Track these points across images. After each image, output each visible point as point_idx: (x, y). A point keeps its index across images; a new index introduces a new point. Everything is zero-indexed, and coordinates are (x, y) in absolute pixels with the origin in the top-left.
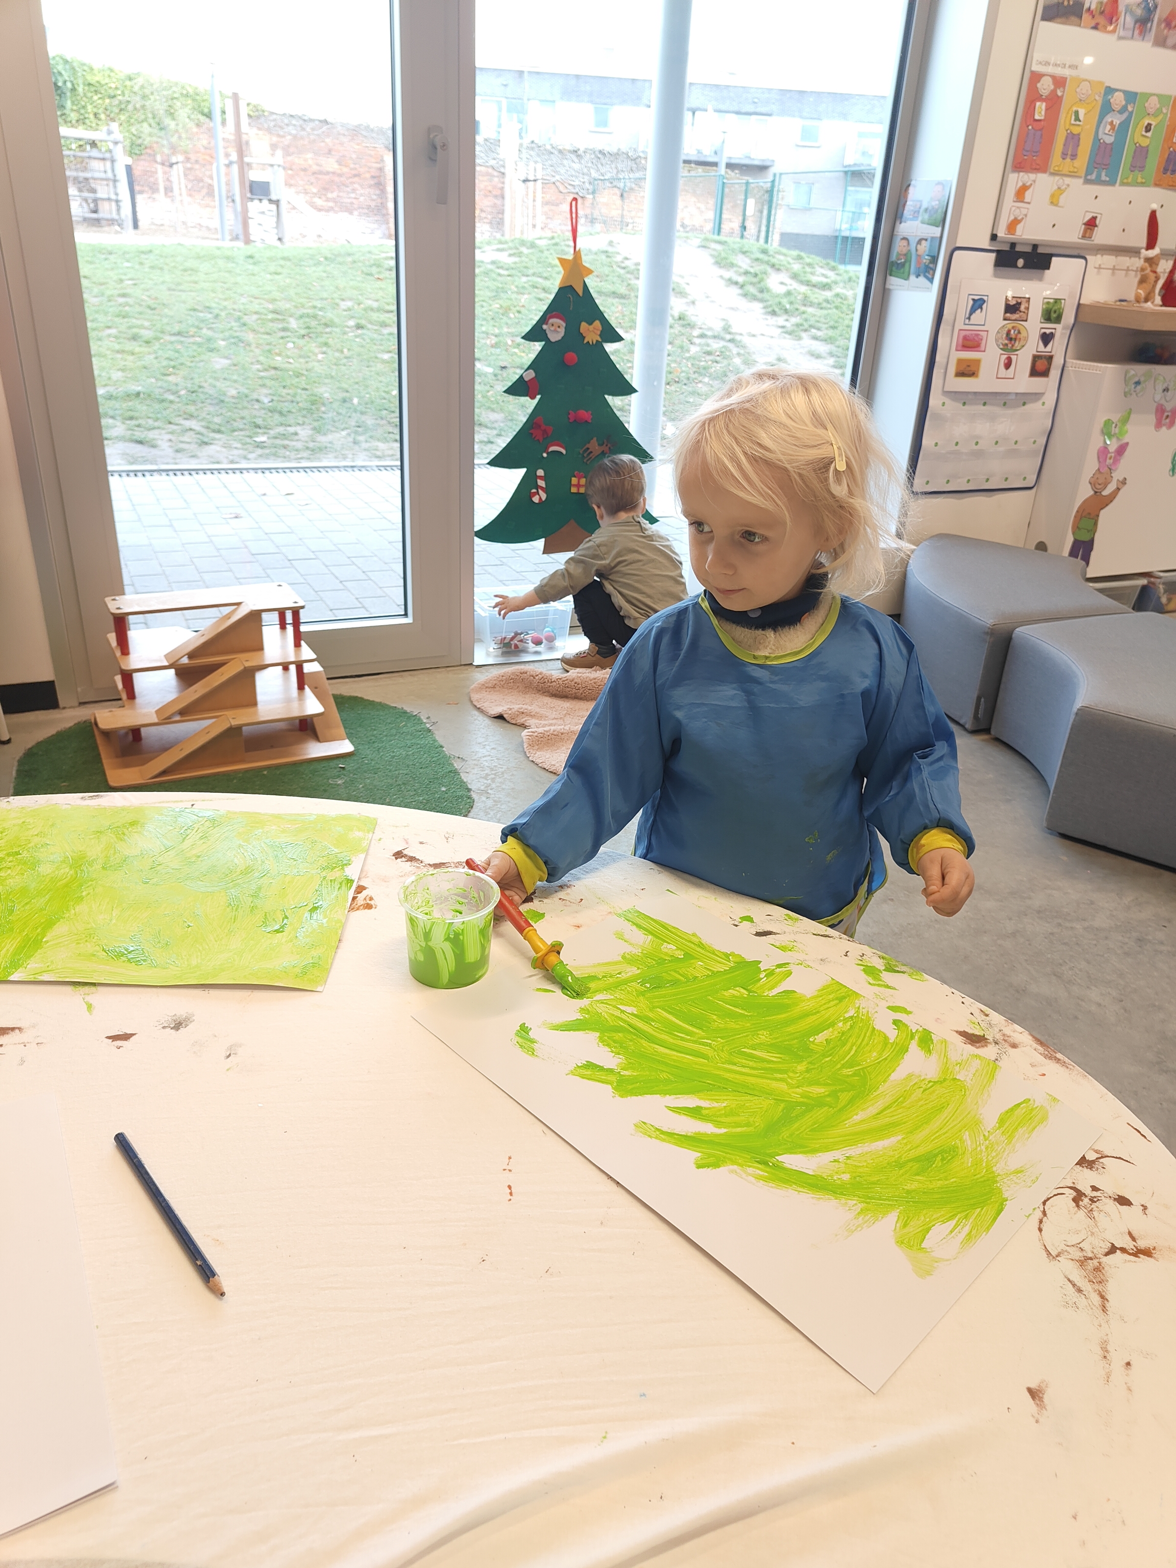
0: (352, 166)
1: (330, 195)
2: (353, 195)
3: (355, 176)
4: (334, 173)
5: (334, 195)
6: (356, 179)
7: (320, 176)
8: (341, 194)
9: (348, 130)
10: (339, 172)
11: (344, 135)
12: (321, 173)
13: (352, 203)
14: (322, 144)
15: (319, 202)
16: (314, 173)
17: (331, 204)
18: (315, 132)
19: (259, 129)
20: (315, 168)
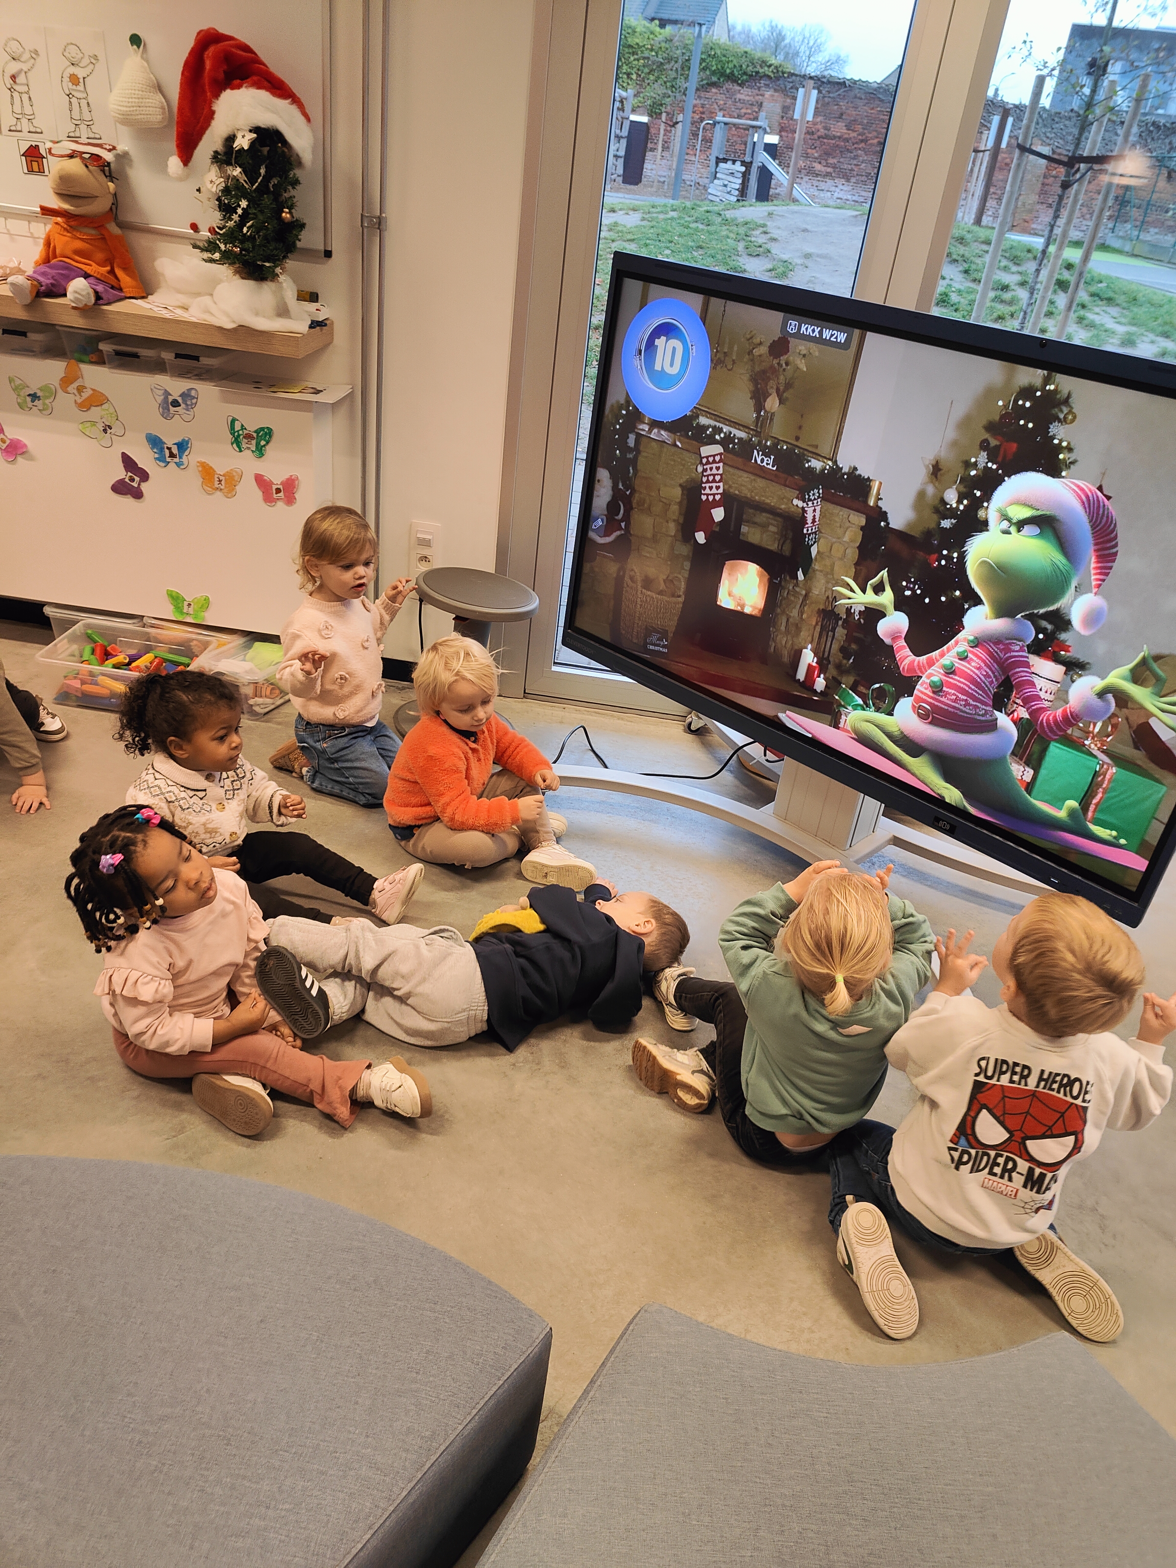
0: (861, 130)
1: (831, 161)
2: (855, 162)
3: (862, 141)
4: (840, 137)
5: (835, 161)
6: (862, 145)
7: (825, 141)
8: (842, 160)
9: (866, 93)
10: (846, 136)
11: (861, 99)
12: (826, 137)
13: (852, 170)
14: (836, 107)
15: (818, 167)
16: (819, 137)
17: (829, 170)
18: (831, 95)
19: (776, 90)
20: (822, 132)
